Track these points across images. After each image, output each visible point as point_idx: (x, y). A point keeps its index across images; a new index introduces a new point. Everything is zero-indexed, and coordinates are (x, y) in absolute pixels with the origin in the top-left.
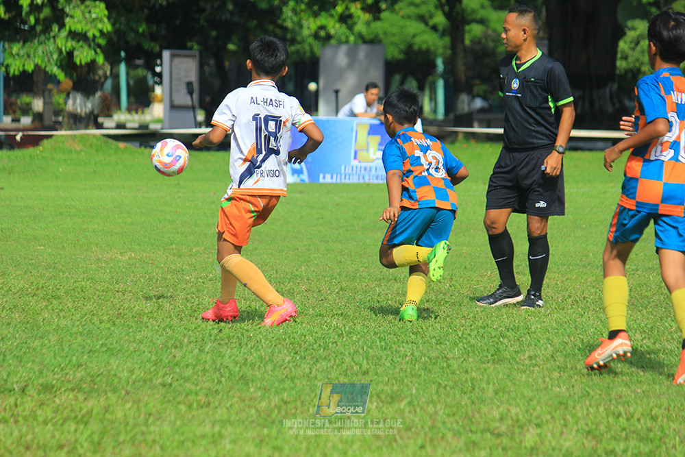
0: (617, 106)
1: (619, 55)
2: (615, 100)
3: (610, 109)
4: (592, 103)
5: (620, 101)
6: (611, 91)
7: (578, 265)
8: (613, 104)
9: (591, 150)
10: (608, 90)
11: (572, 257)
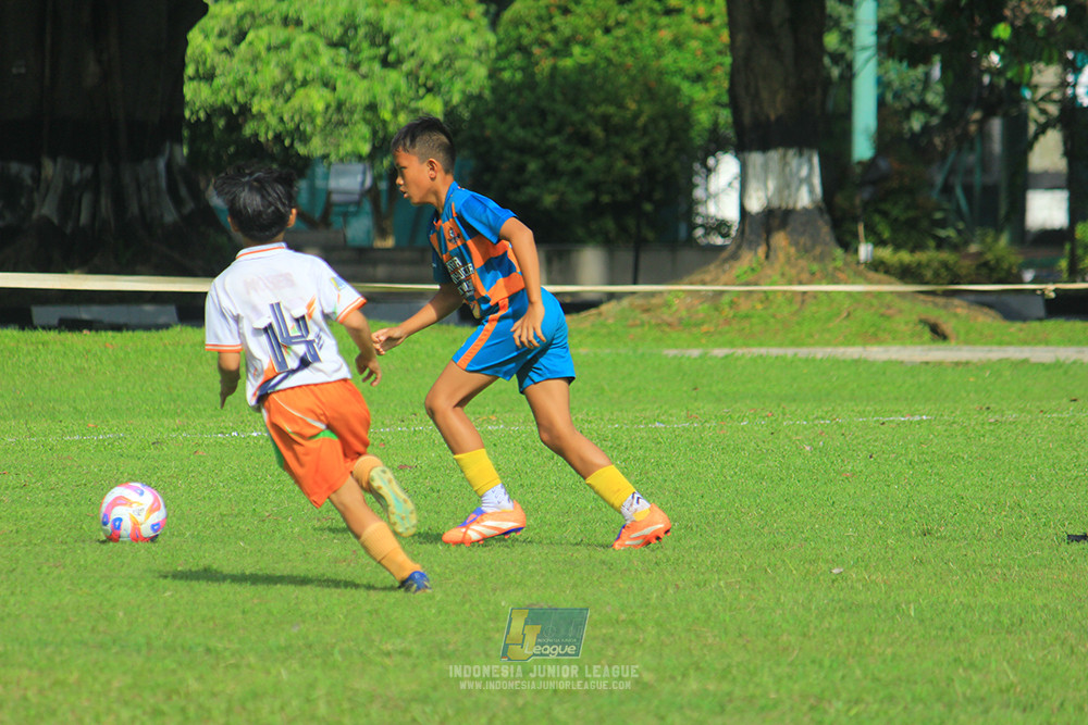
0: (189, 206)
1: (190, 70)
2: (183, 191)
3: (170, 216)
4: (119, 201)
5: (198, 195)
6: (169, 166)
7: (84, 643)
8: (178, 202)
9: (117, 328)
10: (161, 164)
11: (67, 621)
